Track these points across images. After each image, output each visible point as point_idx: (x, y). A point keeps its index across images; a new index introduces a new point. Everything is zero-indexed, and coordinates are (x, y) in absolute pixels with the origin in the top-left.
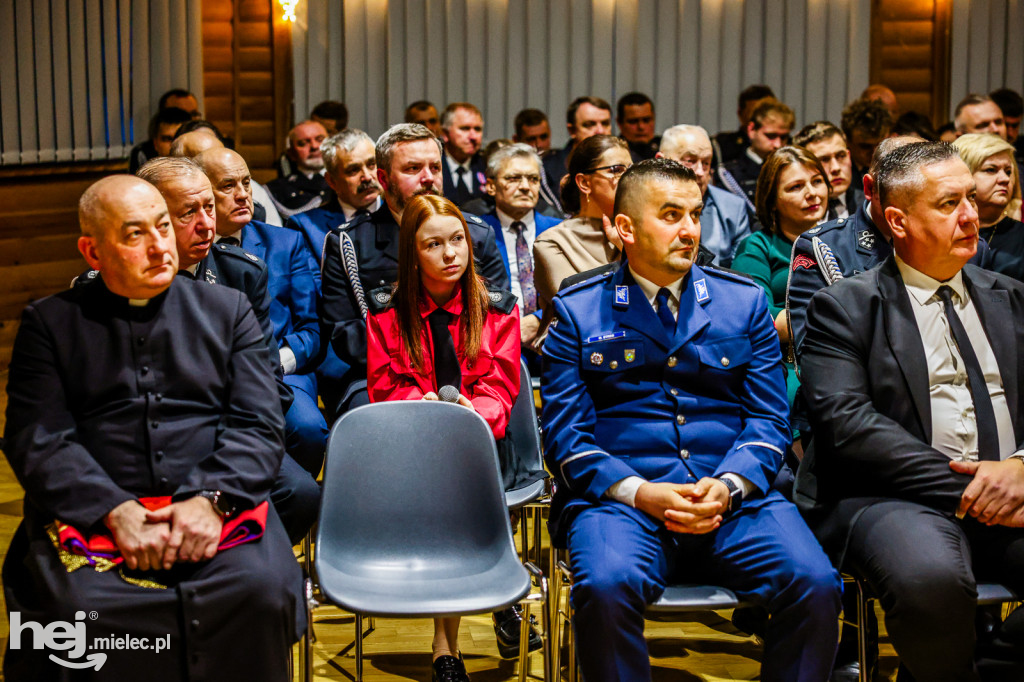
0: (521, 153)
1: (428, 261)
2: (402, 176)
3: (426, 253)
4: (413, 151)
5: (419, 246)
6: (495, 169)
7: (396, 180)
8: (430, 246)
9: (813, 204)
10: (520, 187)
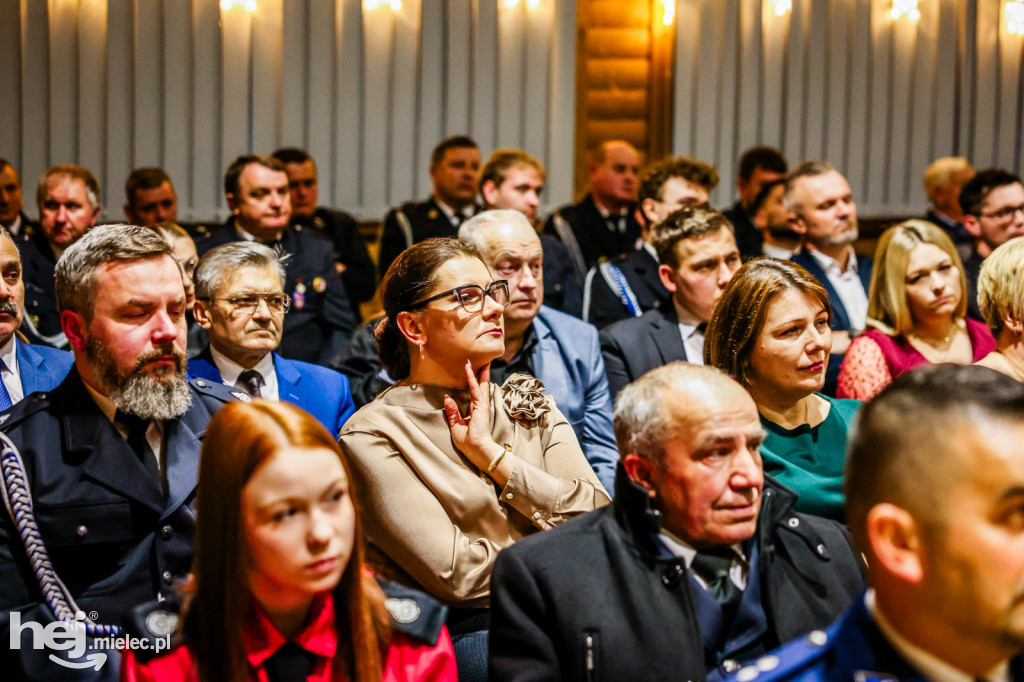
0: (255, 259)
1: (273, 551)
2: (115, 327)
3: (267, 532)
4: (137, 281)
5: (251, 518)
6: (212, 285)
7: (104, 336)
8: (278, 518)
9: (817, 360)
10: (256, 315)
